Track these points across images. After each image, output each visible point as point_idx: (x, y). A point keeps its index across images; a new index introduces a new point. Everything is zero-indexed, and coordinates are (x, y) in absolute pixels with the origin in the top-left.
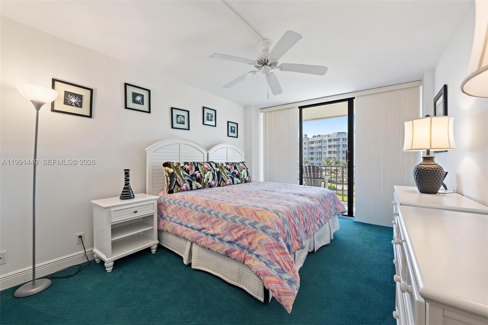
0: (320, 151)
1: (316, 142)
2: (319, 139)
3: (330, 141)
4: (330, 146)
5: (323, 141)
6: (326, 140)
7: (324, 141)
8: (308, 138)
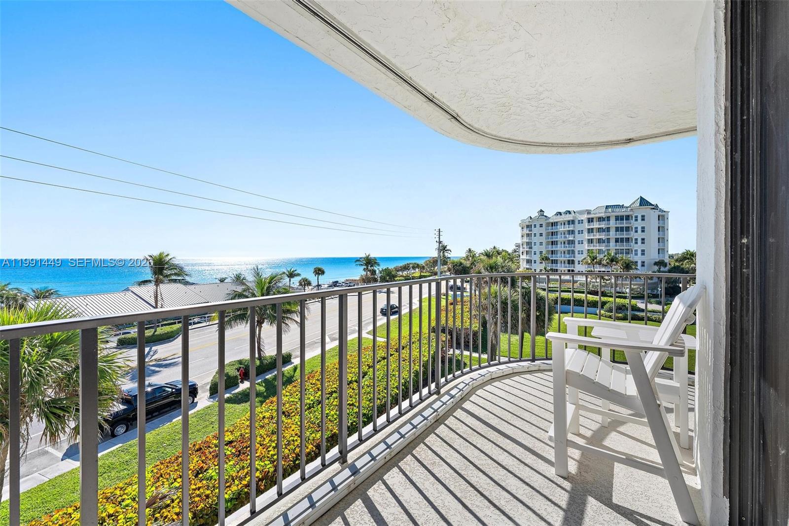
0: (571, 238)
1: (563, 224)
2: (569, 217)
3: (590, 220)
4: (590, 231)
5: (577, 222)
6: (582, 219)
7: (579, 221)
8: (546, 216)
